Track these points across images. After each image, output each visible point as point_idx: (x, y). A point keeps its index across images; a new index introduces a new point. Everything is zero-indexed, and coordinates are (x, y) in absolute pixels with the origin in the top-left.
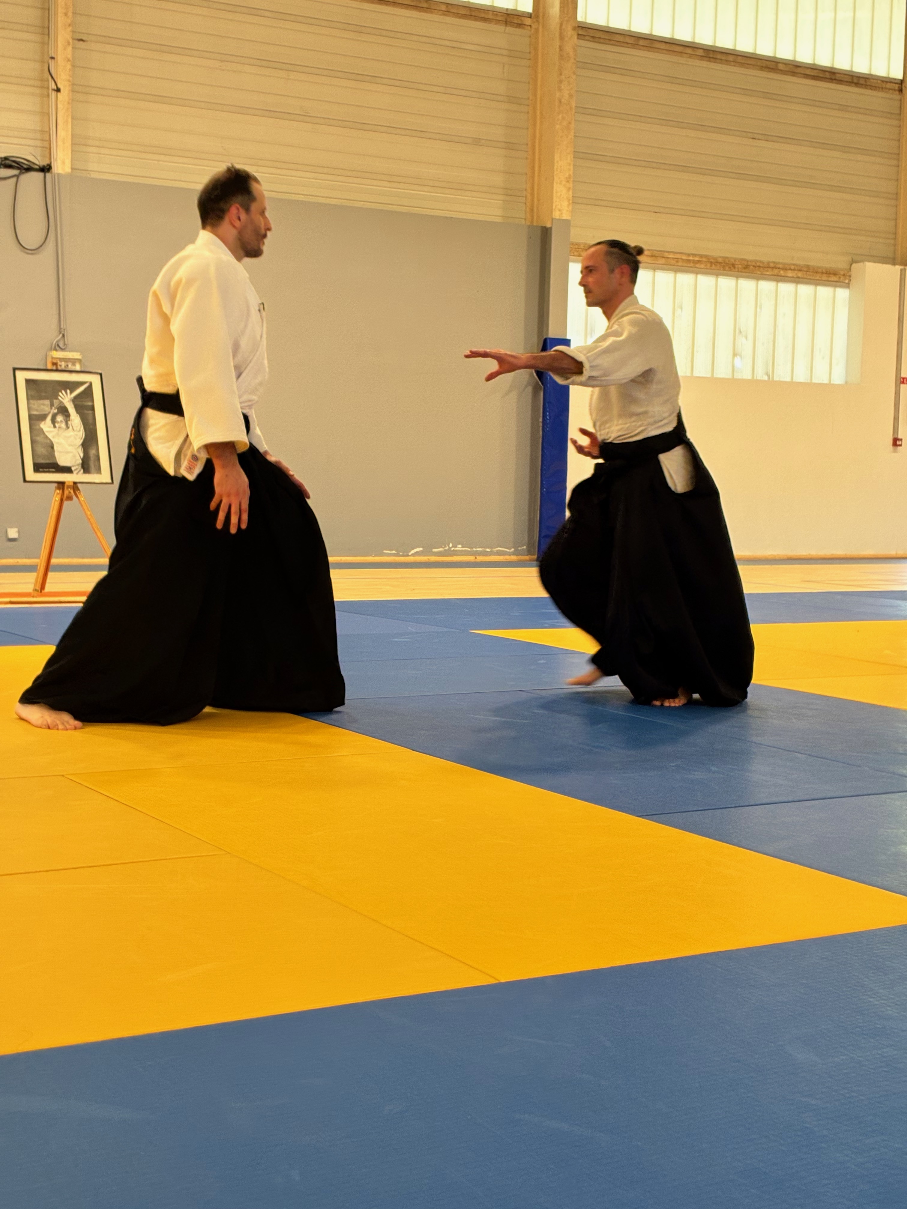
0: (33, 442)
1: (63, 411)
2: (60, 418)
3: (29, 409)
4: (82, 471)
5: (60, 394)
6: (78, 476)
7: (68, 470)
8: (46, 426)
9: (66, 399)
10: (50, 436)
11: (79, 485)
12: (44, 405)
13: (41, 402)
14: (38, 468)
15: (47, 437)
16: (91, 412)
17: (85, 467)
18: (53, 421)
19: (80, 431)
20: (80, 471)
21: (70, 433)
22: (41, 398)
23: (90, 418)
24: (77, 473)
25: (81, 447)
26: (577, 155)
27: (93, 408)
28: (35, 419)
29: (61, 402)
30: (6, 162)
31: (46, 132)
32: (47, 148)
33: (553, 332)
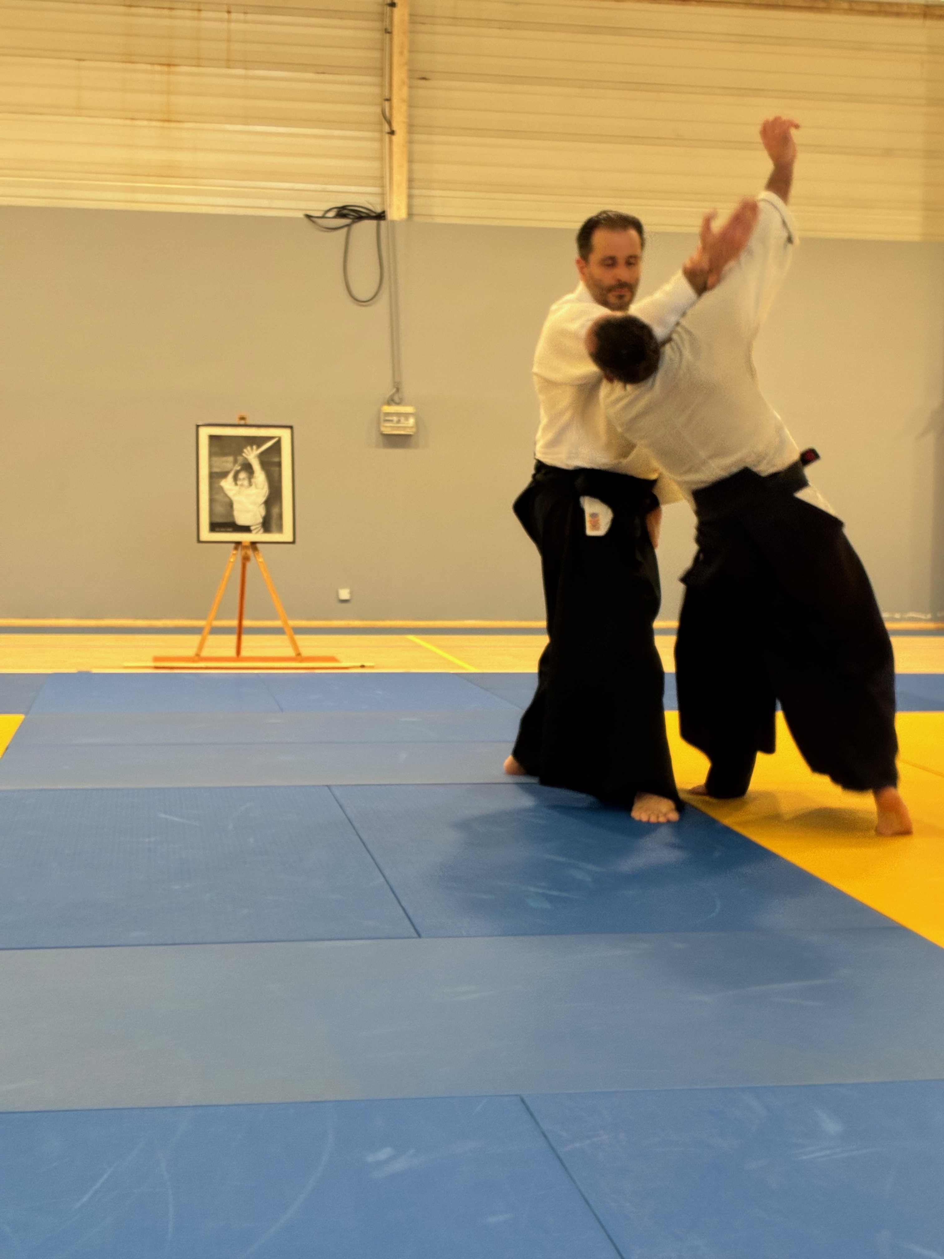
0: (212, 501)
1: (248, 468)
2: (242, 475)
3: (211, 466)
4: (262, 530)
5: (245, 450)
6: (257, 536)
7: (246, 529)
8: (227, 484)
9: (252, 455)
10: (230, 494)
11: (259, 546)
12: (227, 462)
13: (225, 459)
14: (214, 527)
15: (226, 496)
16: (277, 469)
17: (266, 525)
18: (236, 478)
19: (263, 489)
20: (259, 530)
21: (253, 491)
22: (224, 454)
23: (276, 475)
24: (257, 533)
25: (263, 506)
27: (279, 464)
28: (215, 477)
29: (246, 459)
30: (342, 212)
31: (382, 178)
32: (383, 194)
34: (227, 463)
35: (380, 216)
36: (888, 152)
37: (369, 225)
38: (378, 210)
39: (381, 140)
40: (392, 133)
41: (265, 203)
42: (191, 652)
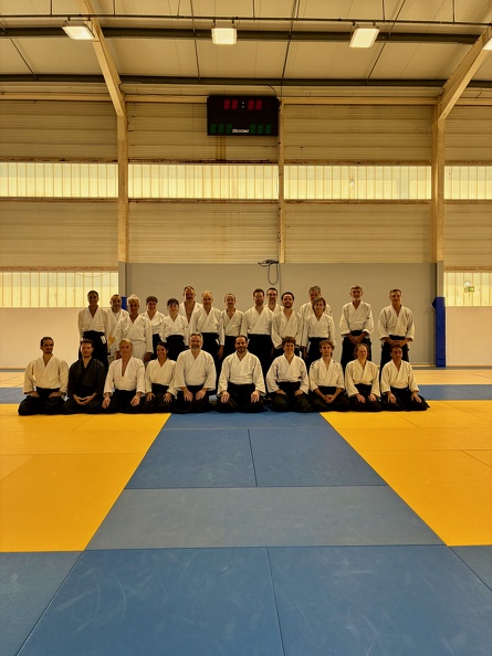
30: (268, 262)
31: (278, 253)
32: (278, 257)
33: (438, 296)
35: (277, 262)
36: (413, 240)
37: (274, 265)
39: (277, 243)
40: (280, 241)
41: (248, 260)
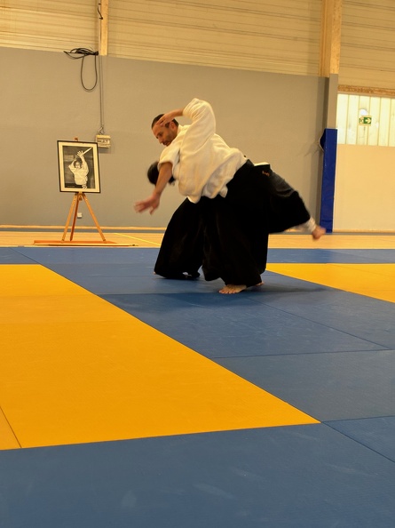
0: (65, 174)
1: (80, 160)
2: (77, 163)
3: (64, 159)
4: (87, 187)
5: (78, 153)
6: (85, 189)
7: (80, 187)
8: (71, 167)
9: (81, 155)
10: (73, 171)
11: (85, 194)
13: (70, 156)
14: (67, 185)
15: (71, 172)
16: (92, 161)
17: (88, 185)
18: (75, 165)
19: (86, 169)
20: (85, 187)
21: (82, 170)
22: (69, 154)
23: (91, 164)
25: (87, 176)
26: (342, 44)
27: (93, 159)
28: (66, 164)
29: (79, 156)
30: (79, 51)
31: (96, 37)
32: (97, 45)
33: (329, 126)
34: (71, 158)
35: (96, 54)
36: (296, 39)
37: (91, 57)
38: (94, 51)
39: (96, 22)
40: (102, 18)
41: (45, 45)
42: (61, 240)
